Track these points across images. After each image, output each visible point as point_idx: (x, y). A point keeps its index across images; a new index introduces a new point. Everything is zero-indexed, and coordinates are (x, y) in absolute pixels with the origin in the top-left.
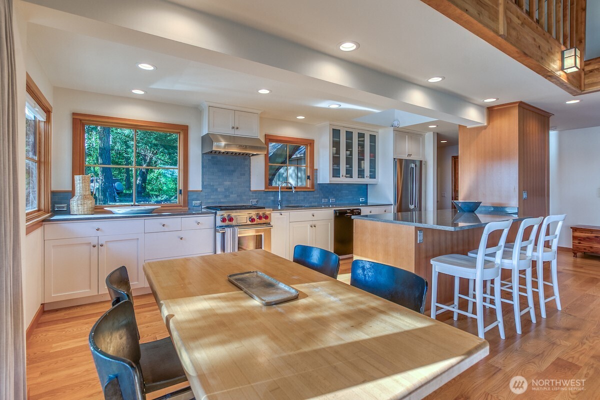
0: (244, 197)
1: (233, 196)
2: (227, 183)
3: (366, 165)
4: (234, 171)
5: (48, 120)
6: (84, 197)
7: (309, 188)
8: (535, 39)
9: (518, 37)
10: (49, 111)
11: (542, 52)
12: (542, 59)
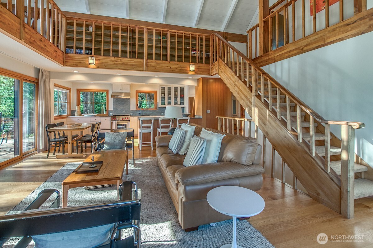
0: (128, 112)
1: (124, 112)
2: (122, 107)
3: (179, 100)
4: (124, 103)
5: (70, 92)
6: (78, 112)
7: (154, 109)
8: (167, 66)
9: (155, 69)
10: (70, 90)
11: (173, 69)
12: (173, 71)
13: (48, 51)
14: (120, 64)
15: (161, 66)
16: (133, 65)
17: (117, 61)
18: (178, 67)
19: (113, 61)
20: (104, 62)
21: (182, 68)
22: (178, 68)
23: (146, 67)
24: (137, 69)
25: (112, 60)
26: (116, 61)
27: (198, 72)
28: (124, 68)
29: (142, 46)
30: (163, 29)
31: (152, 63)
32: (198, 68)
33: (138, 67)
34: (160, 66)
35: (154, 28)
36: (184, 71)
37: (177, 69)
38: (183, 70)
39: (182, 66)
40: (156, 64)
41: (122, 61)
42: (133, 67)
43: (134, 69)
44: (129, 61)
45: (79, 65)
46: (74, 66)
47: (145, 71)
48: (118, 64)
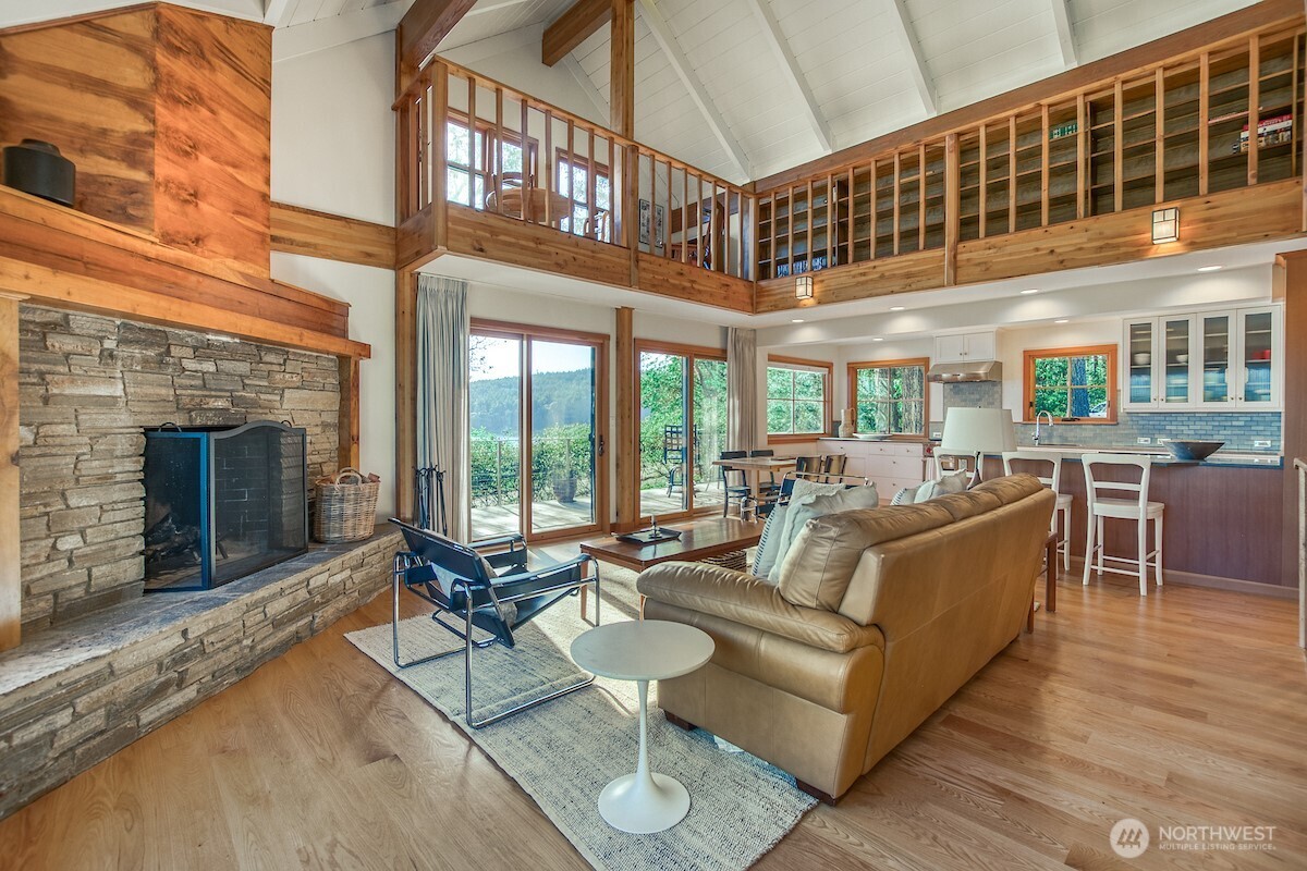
3: (1236, 376)
5: (830, 372)
6: (846, 426)
7: (1105, 420)
8: (1037, 250)
9: (987, 269)
10: (829, 366)
11: (1060, 254)
12: (1062, 262)
13: (700, 291)
14: (872, 280)
15: (1010, 254)
16: (908, 276)
17: (864, 274)
18: (1090, 240)
19: (854, 277)
20: (833, 283)
21: (1107, 238)
22: (1084, 246)
23: (952, 272)
24: (920, 285)
25: (852, 273)
26: (861, 274)
27: (1208, 239)
28: (885, 290)
29: (936, 203)
30: (1016, 111)
31: (975, 251)
32: (1205, 220)
33: (924, 278)
34: (1003, 256)
35: (981, 122)
36: (1123, 250)
37: (1080, 249)
38: (1117, 246)
39: (1108, 232)
40: (991, 251)
41: (877, 269)
42: (909, 281)
43: (913, 286)
44: (899, 265)
45: (781, 306)
46: (772, 310)
47: (949, 285)
48: (867, 282)
